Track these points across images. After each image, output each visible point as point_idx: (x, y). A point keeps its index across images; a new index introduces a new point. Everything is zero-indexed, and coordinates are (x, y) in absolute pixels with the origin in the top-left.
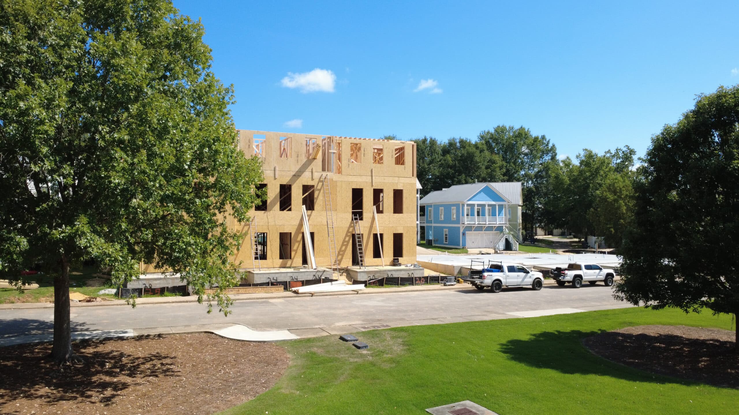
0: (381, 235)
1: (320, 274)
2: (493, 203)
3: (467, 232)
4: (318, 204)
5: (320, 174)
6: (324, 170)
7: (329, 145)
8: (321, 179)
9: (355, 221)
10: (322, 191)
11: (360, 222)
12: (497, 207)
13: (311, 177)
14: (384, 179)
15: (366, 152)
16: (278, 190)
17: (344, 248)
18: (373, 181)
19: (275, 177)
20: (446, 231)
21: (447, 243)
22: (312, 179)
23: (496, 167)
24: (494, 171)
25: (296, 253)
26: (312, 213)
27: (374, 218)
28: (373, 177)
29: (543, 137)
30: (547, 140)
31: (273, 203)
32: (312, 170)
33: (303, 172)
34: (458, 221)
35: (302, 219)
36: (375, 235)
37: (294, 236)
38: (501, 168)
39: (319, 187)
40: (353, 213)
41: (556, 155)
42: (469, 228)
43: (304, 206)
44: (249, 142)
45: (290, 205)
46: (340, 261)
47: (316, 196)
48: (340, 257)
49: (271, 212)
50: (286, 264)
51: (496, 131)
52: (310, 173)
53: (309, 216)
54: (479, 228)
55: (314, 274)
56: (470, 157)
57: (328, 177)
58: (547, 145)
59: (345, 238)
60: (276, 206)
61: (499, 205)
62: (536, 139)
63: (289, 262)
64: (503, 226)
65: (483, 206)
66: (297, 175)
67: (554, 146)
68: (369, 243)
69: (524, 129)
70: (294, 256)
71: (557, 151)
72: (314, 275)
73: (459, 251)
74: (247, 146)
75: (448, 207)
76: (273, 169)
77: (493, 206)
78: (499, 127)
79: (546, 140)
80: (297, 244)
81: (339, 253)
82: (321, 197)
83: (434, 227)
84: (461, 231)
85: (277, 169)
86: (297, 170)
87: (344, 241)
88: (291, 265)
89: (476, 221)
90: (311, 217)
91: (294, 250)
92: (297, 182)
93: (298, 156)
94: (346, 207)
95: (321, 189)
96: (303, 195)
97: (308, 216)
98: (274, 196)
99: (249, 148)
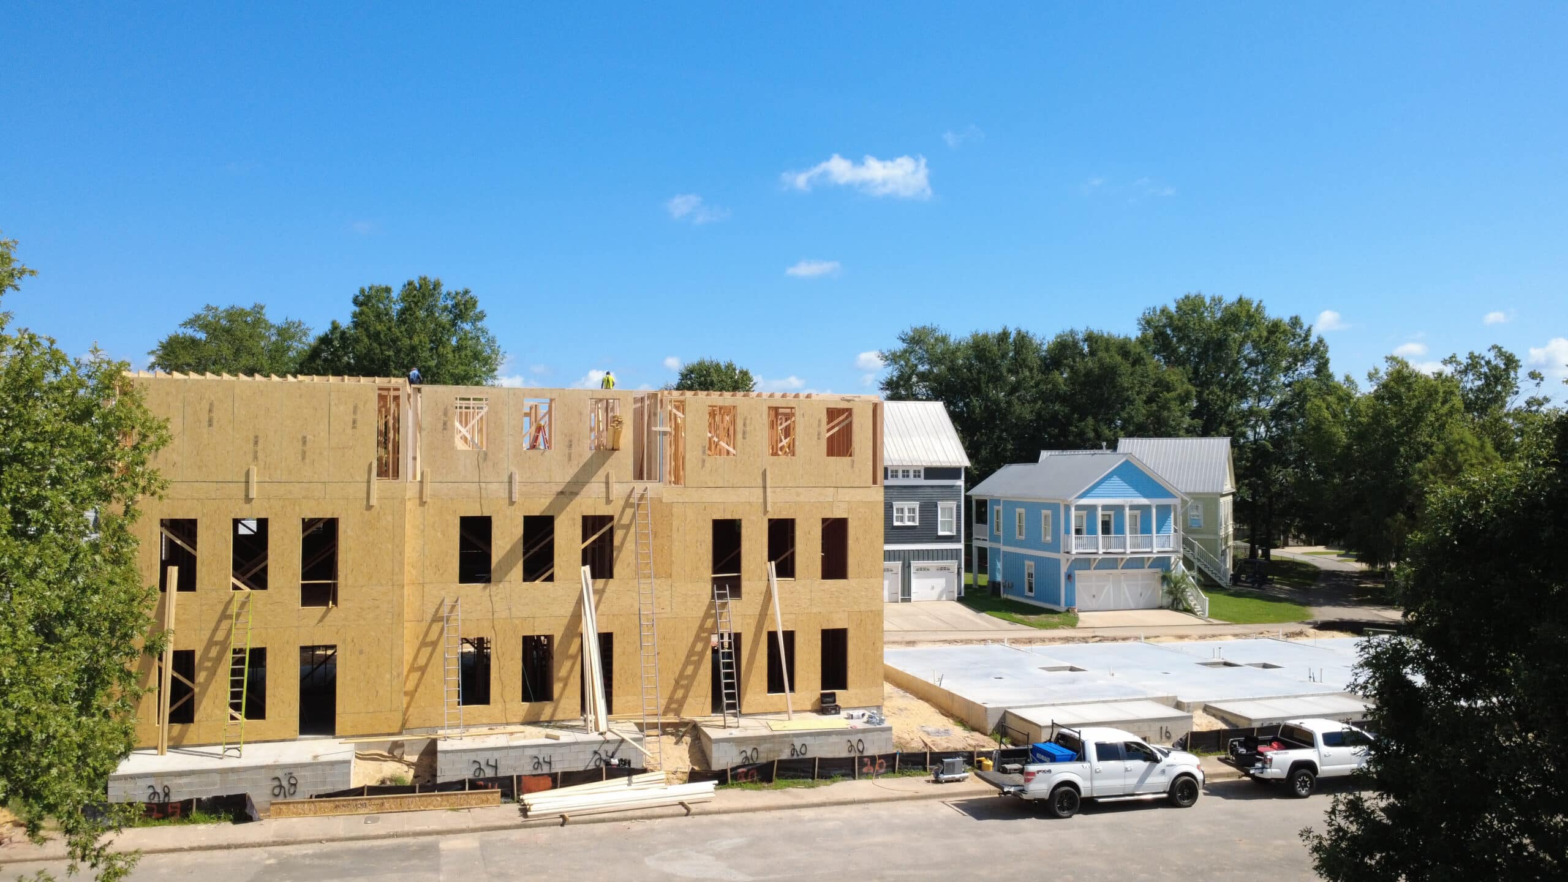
0: (790, 636)
1: (610, 748)
2: (1144, 501)
3: (1077, 572)
4: (623, 563)
5: (627, 489)
6: (639, 475)
7: (652, 414)
8: (631, 500)
9: (718, 602)
10: (633, 530)
11: (732, 603)
12: (1154, 511)
13: (604, 495)
14: (798, 495)
15: (748, 429)
16: (519, 531)
17: (690, 670)
18: (769, 500)
19: (510, 498)
20: (1029, 566)
21: (1032, 594)
22: (608, 501)
23: (1169, 400)
24: (1165, 407)
25: (565, 685)
26: (606, 584)
27: (768, 595)
28: (769, 490)
29: (1295, 322)
30: (1305, 327)
31: (507, 564)
32: (607, 477)
33: (584, 484)
34: (1055, 546)
35: (580, 600)
36: (772, 636)
37: (561, 642)
38: (1184, 399)
39: (625, 520)
40: (715, 580)
41: (1326, 363)
42: (1083, 563)
43: (587, 569)
44: (445, 414)
45: (552, 566)
46: (681, 703)
47: (617, 541)
48: (680, 694)
49: (501, 585)
50: (539, 714)
51: (1179, 308)
52: (603, 485)
53: (599, 593)
54: (1109, 563)
55: (596, 747)
56: (1109, 374)
57: (650, 494)
58: (1306, 338)
59: (694, 645)
60: (515, 569)
61: (1158, 507)
62: (1275, 328)
63: (547, 709)
64: (1169, 558)
65: (1119, 509)
66: (568, 493)
67: (1321, 341)
68: (758, 656)
69: (1249, 303)
70: (561, 694)
71: (1329, 355)
72: (596, 752)
73: (1055, 619)
74: (440, 426)
75: (1034, 508)
76: (506, 479)
77: (1145, 509)
78: (1187, 297)
79: (1301, 328)
80: (567, 664)
81: (677, 682)
82: (630, 545)
83: (1006, 554)
84: (1064, 570)
85: (517, 478)
86: (568, 479)
87: (691, 652)
88: (553, 715)
89: (1100, 545)
90: (606, 595)
91: (559, 679)
92: (568, 509)
93: (571, 446)
94: (697, 568)
95: (631, 523)
96: (583, 542)
97: (595, 592)
98: (508, 547)
99: (445, 429)
